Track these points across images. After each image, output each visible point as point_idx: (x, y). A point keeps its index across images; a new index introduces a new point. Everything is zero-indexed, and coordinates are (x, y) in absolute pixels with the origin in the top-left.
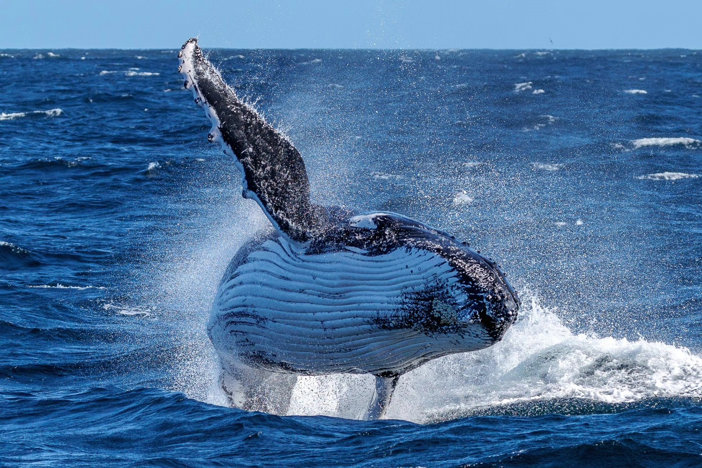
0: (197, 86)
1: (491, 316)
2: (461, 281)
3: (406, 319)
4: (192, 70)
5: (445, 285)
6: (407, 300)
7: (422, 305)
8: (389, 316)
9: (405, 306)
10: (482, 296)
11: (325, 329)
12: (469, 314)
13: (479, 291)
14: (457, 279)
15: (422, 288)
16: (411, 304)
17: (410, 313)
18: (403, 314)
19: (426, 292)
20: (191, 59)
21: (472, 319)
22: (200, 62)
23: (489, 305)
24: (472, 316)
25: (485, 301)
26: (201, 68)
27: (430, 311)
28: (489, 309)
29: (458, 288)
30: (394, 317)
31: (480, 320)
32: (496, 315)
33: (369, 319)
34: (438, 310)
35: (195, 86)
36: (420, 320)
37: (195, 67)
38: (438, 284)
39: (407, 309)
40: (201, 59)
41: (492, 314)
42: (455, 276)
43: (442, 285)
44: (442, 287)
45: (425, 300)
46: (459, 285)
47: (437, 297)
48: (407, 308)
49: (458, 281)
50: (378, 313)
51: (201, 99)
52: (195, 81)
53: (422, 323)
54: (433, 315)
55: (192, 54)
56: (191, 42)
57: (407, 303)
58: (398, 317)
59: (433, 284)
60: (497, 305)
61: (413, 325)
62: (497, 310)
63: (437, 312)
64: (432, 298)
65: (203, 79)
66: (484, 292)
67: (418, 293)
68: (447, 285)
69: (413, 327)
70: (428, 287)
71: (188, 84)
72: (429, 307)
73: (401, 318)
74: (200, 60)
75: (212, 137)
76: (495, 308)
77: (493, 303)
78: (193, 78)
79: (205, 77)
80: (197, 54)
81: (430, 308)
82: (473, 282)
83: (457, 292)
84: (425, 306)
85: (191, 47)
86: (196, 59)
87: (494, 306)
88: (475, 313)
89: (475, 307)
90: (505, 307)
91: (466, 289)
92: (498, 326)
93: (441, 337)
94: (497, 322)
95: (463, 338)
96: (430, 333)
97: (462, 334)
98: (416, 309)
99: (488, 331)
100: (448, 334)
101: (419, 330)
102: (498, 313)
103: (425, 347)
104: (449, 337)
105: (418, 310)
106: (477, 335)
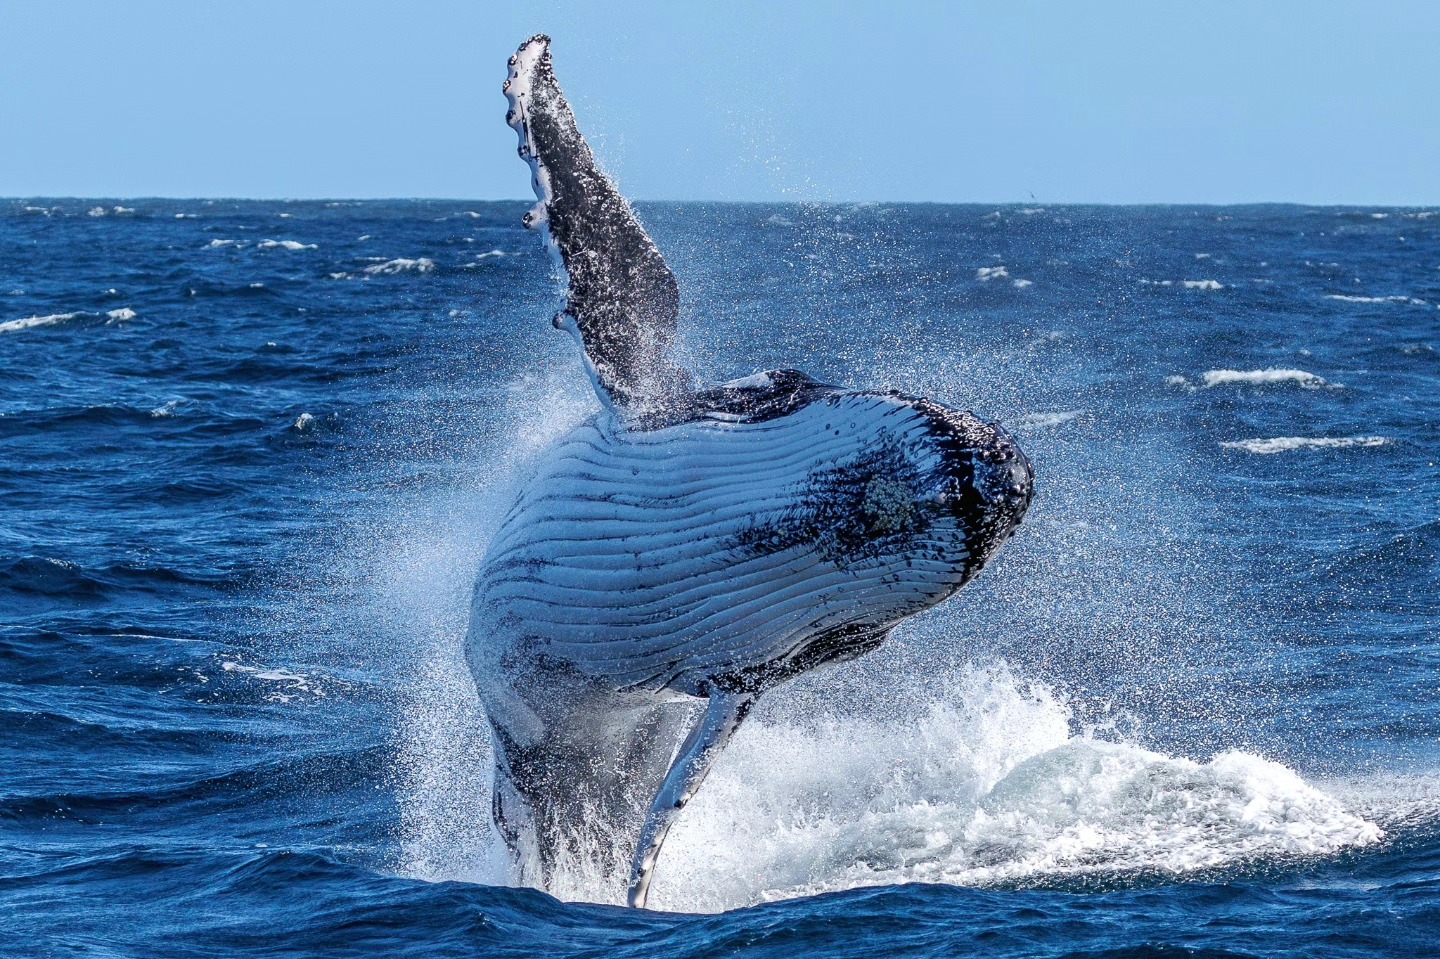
0: (529, 124)
1: (980, 490)
2: (931, 433)
3: (808, 524)
4: (528, 94)
5: (899, 445)
6: (817, 487)
7: (845, 492)
8: (774, 520)
9: (811, 496)
10: (970, 453)
11: (639, 568)
12: (941, 483)
13: (965, 446)
14: (926, 429)
15: (852, 458)
16: (824, 492)
17: (819, 509)
18: (804, 513)
19: (859, 466)
20: (530, 74)
21: (944, 491)
22: (545, 82)
23: (981, 469)
24: (946, 486)
25: (974, 461)
26: (544, 94)
27: (859, 502)
28: (980, 476)
29: (926, 445)
30: (784, 520)
31: (959, 496)
32: (990, 489)
33: (729, 536)
34: (875, 498)
35: (525, 124)
36: (835, 523)
37: (535, 88)
38: (885, 445)
39: (813, 503)
40: (549, 77)
41: (983, 487)
42: (921, 425)
43: (894, 446)
44: (892, 451)
45: (854, 482)
46: (927, 439)
47: (879, 472)
48: (815, 499)
49: (926, 434)
50: (753, 520)
51: (529, 150)
52: (528, 116)
53: (838, 529)
54: (864, 510)
55: (534, 63)
56: (539, 41)
57: (816, 491)
58: (793, 519)
59: (876, 448)
60: (997, 470)
61: (817, 536)
62: (994, 478)
63: (872, 502)
64: (867, 478)
65: (543, 114)
66: (975, 446)
67: (841, 471)
68: (903, 444)
69: (817, 542)
70: (865, 455)
71: (514, 118)
72: (857, 495)
73: (797, 523)
74: (546, 79)
75: (531, 219)
76: (991, 476)
77: (989, 464)
78: (525, 108)
79: (548, 111)
80: (545, 65)
81: (861, 496)
82: (956, 432)
83: (922, 453)
84: (851, 493)
85: (536, 49)
86: (539, 75)
87: (990, 470)
88: (952, 482)
89: (954, 472)
90: (1010, 474)
91: (941, 444)
92: (988, 519)
93: (865, 568)
94: (989, 508)
95: (909, 564)
96: (846, 557)
97: (909, 554)
98: (832, 501)
99: (967, 532)
100: (882, 558)
101: (826, 551)
102: (994, 485)
103: (825, 598)
104: (882, 564)
105: (835, 503)
106: (941, 550)
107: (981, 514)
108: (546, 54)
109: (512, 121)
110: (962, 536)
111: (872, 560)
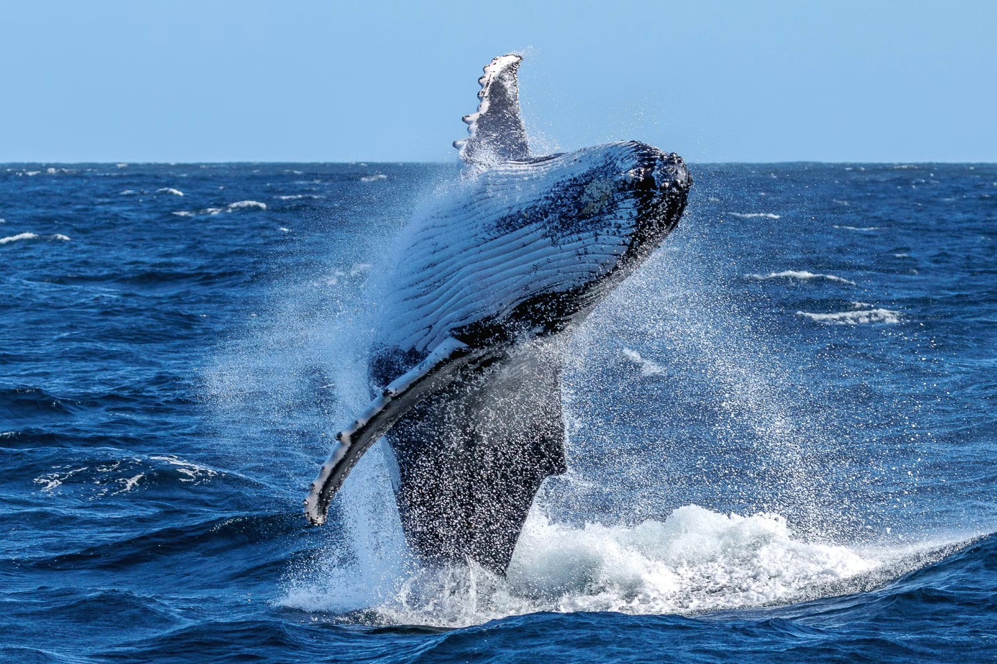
2: (636, 151)
3: (544, 210)
6: (557, 189)
7: (573, 190)
8: (524, 209)
10: (656, 158)
15: (584, 172)
25: (657, 161)
27: (579, 196)
28: (658, 170)
29: (631, 157)
31: (642, 180)
32: (662, 178)
33: (492, 222)
35: (488, 84)
36: (560, 209)
37: (502, 72)
38: (606, 162)
39: (551, 198)
40: (514, 72)
41: (658, 176)
43: (612, 161)
44: (609, 164)
45: (580, 185)
46: (633, 154)
47: (597, 177)
48: (553, 196)
50: (510, 211)
53: (561, 213)
54: (580, 200)
55: (508, 64)
57: (555, 191)
59: (600, 165)
60: (669, 168)
61: (547, 217)
62: (666, 172)
63: (587, 195)
64: (589, 182)
65: (501, 84)
67: (575, 179)
68: (617, 159)
69: (545, 221)
70: (593, 169)
72: (579, 192)
73: (537, 209)
74: (511, 72)
81: (582, 192)
83: (627, 161)
84: (576, 191)
89: (643, 166)
91: (640, 155)
92: (655, 201)
93: (569, 243)
94: (658, 193)
95: (596, 240)
96: (559, 234)
97: (599, 232)
98: (563, 196)
99: (640, 211)
100: (581, 235)
101: (548, 228)
102: (665, 176)
103: (536, 268)
104: (580, 239)
105: (565, 197)
106: (619, 227)
107: (651, 196)
108: (517, 63)
109: (481, 81)
110: (635, 213)
111: (575, 237)
